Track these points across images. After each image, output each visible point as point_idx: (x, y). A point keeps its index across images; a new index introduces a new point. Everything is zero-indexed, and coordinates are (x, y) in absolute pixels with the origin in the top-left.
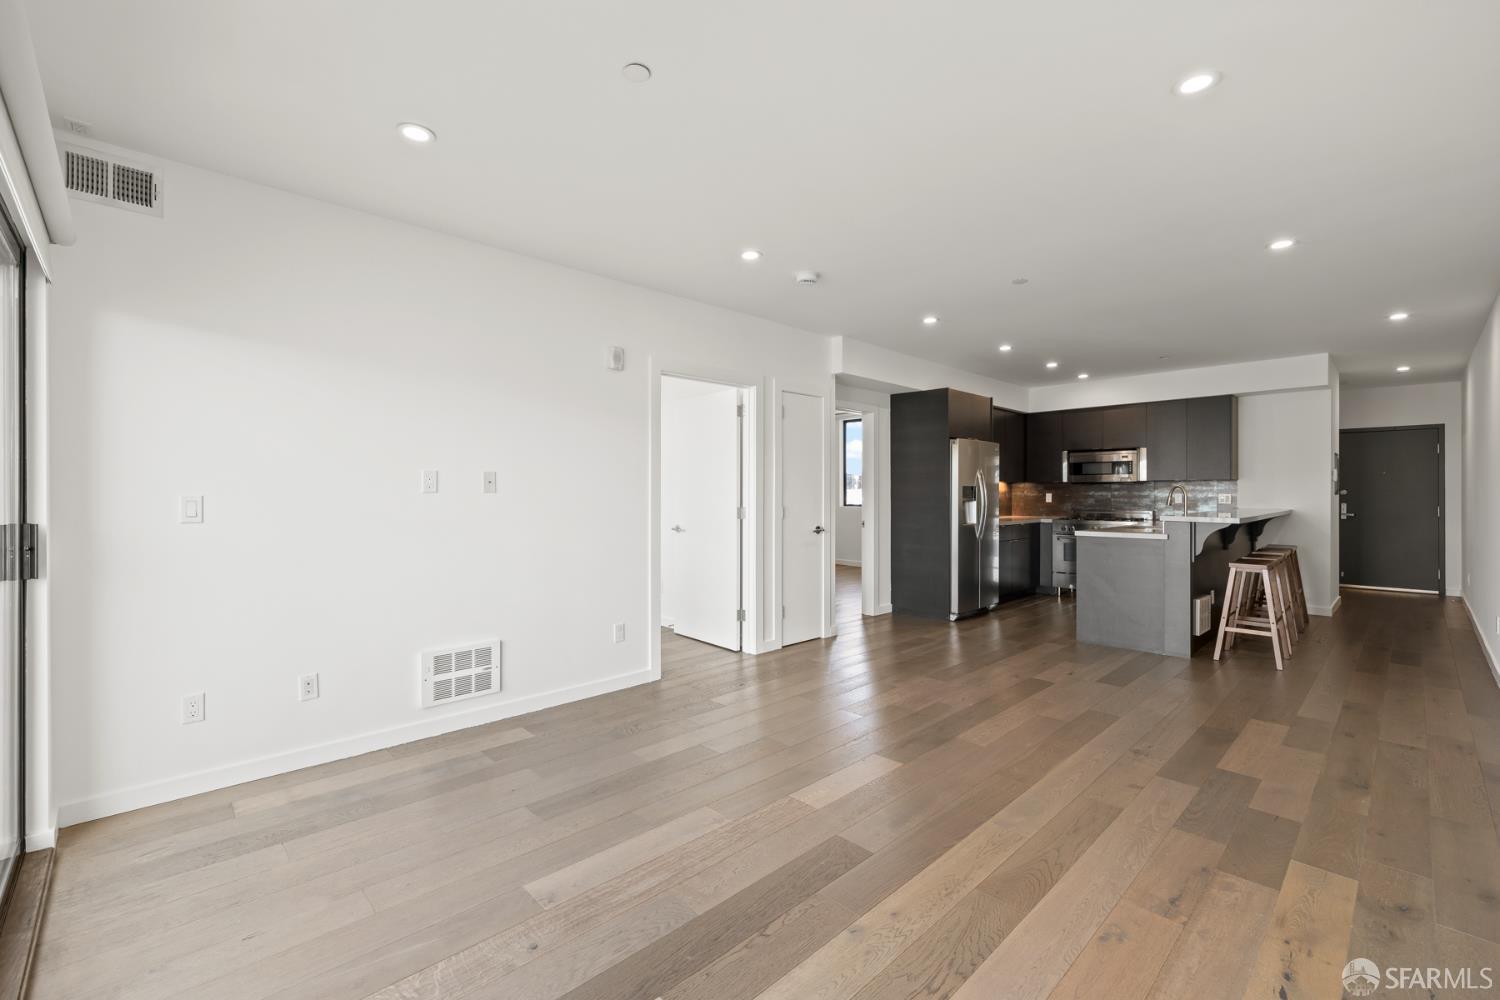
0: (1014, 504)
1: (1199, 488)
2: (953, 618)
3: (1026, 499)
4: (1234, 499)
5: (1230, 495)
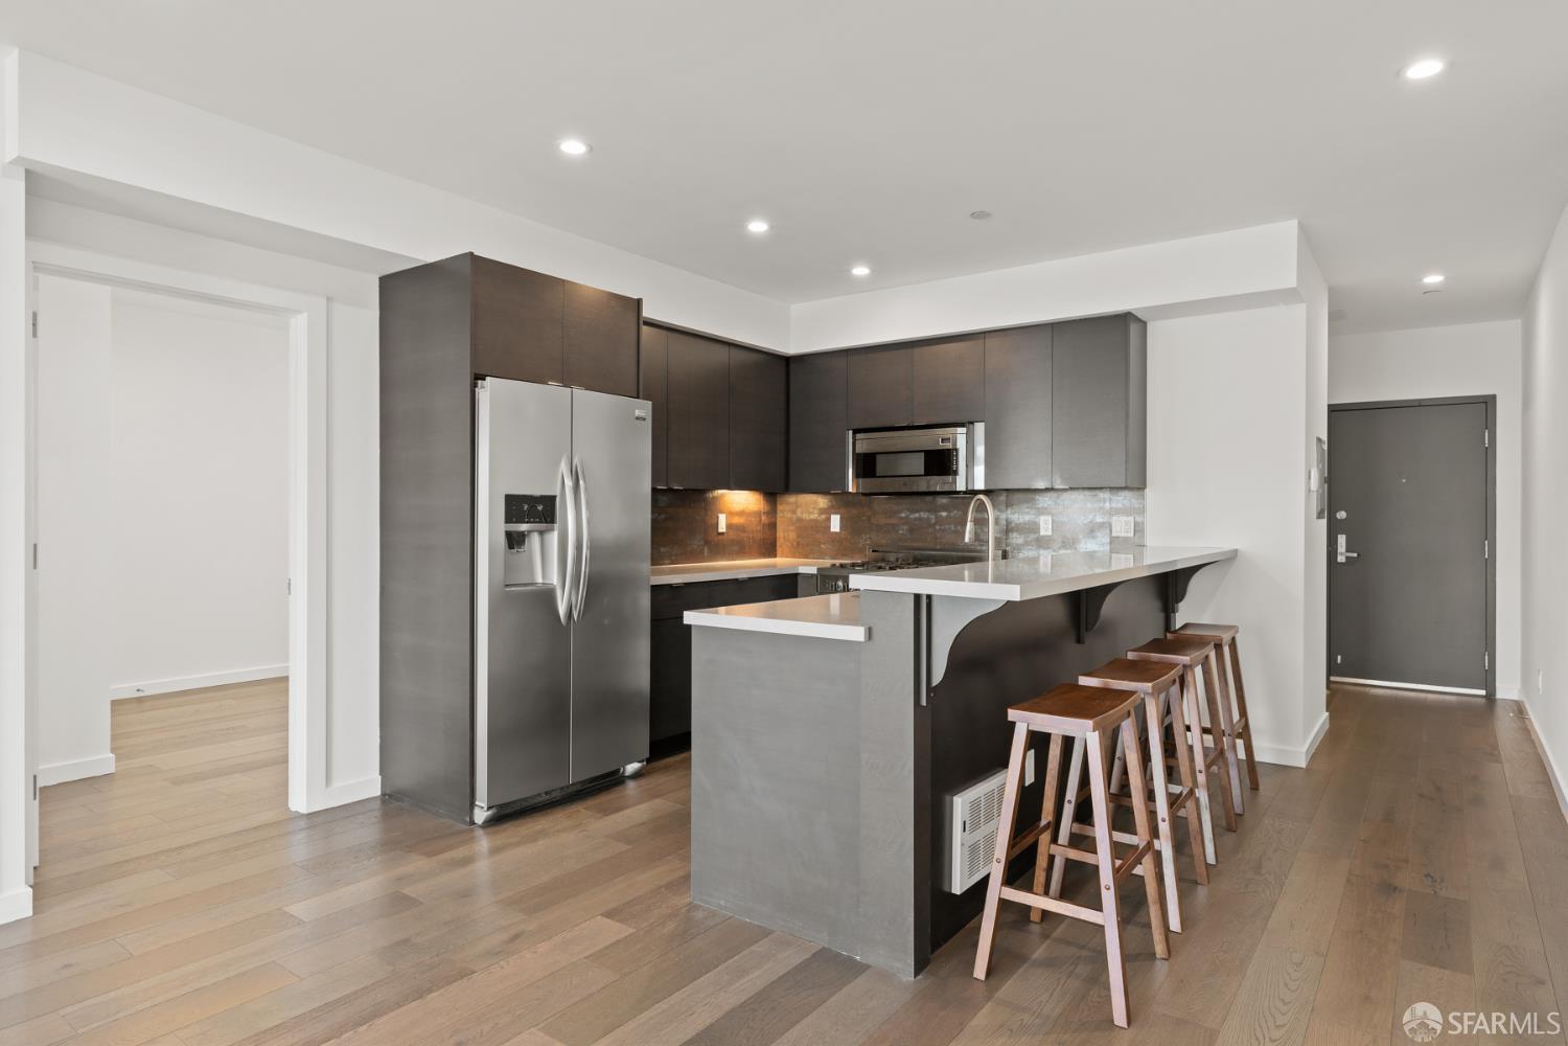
0: (780, 534)
2: (481, 815)
4: (1139, 529)
5: (1132, 518)
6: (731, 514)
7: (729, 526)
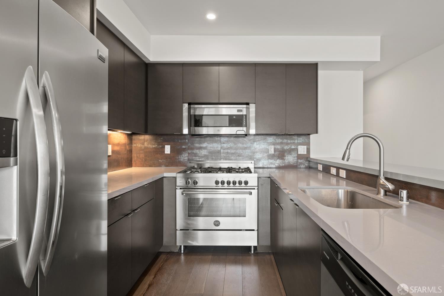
0: (134, 155)
1: (285, 141)
3: (146, 151)
4: (308, 150)
5: (305, 147)
6: (113, 145)
7: (113, 152)
